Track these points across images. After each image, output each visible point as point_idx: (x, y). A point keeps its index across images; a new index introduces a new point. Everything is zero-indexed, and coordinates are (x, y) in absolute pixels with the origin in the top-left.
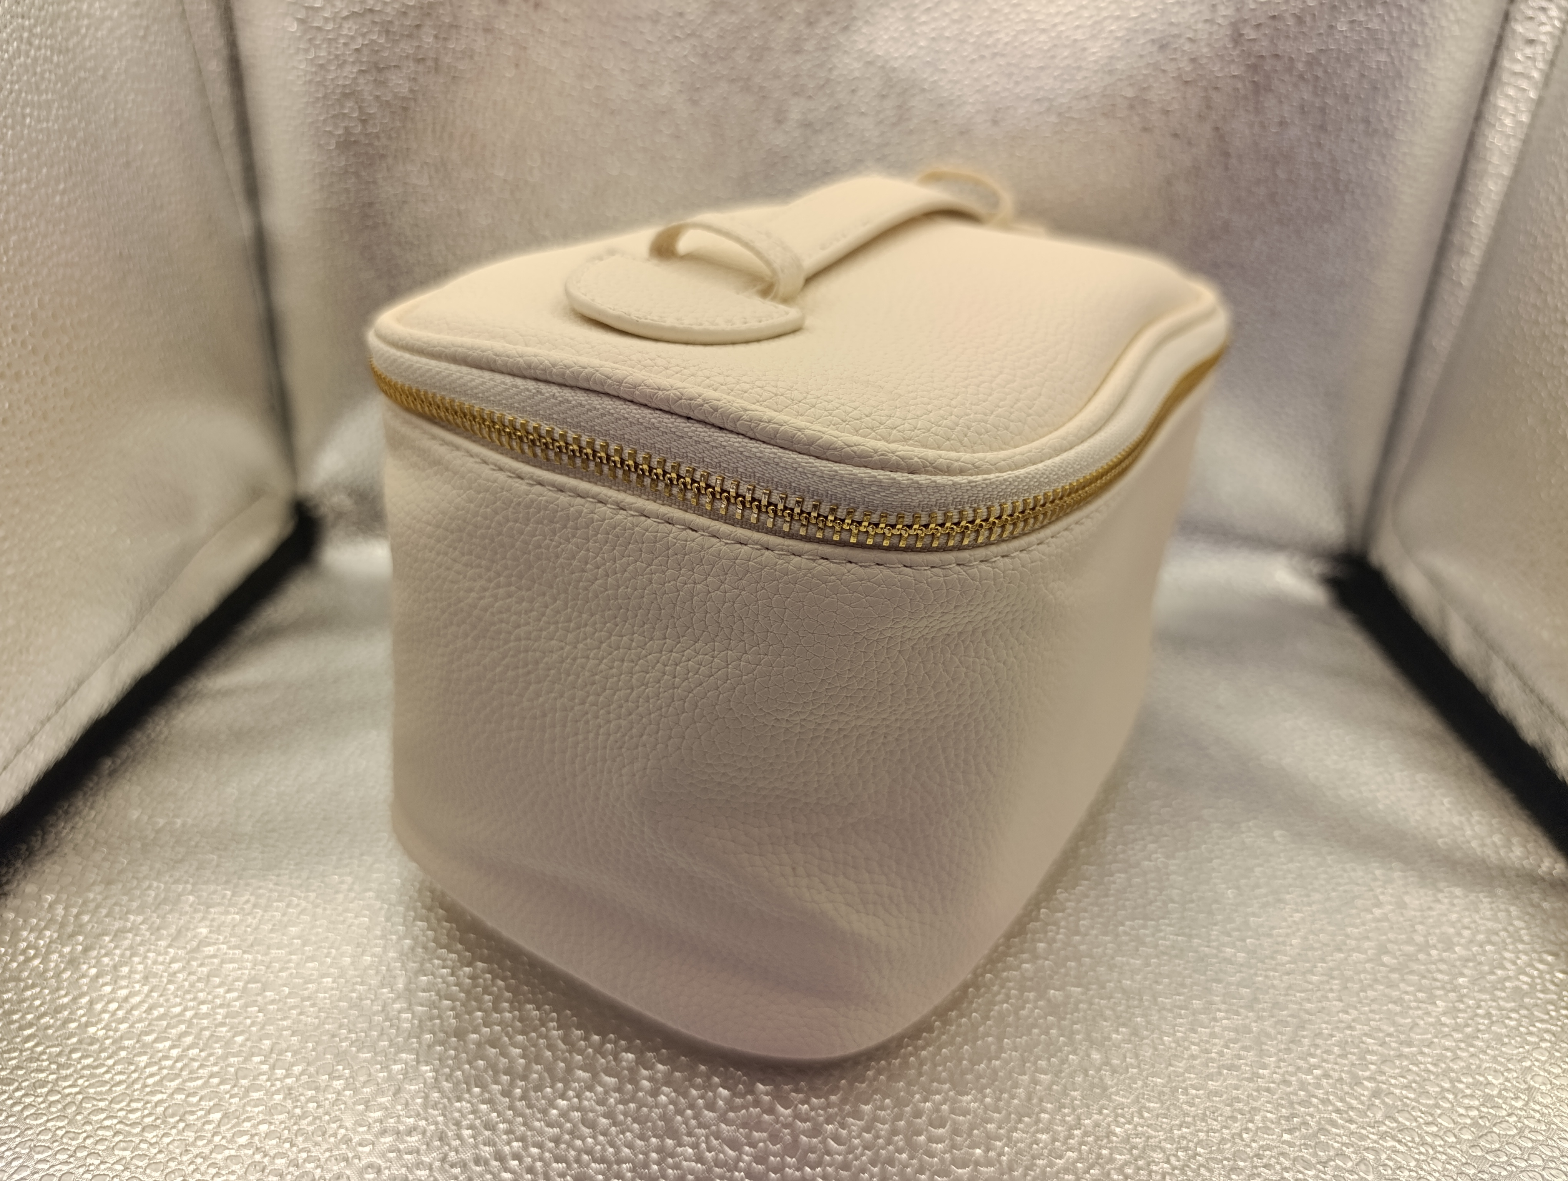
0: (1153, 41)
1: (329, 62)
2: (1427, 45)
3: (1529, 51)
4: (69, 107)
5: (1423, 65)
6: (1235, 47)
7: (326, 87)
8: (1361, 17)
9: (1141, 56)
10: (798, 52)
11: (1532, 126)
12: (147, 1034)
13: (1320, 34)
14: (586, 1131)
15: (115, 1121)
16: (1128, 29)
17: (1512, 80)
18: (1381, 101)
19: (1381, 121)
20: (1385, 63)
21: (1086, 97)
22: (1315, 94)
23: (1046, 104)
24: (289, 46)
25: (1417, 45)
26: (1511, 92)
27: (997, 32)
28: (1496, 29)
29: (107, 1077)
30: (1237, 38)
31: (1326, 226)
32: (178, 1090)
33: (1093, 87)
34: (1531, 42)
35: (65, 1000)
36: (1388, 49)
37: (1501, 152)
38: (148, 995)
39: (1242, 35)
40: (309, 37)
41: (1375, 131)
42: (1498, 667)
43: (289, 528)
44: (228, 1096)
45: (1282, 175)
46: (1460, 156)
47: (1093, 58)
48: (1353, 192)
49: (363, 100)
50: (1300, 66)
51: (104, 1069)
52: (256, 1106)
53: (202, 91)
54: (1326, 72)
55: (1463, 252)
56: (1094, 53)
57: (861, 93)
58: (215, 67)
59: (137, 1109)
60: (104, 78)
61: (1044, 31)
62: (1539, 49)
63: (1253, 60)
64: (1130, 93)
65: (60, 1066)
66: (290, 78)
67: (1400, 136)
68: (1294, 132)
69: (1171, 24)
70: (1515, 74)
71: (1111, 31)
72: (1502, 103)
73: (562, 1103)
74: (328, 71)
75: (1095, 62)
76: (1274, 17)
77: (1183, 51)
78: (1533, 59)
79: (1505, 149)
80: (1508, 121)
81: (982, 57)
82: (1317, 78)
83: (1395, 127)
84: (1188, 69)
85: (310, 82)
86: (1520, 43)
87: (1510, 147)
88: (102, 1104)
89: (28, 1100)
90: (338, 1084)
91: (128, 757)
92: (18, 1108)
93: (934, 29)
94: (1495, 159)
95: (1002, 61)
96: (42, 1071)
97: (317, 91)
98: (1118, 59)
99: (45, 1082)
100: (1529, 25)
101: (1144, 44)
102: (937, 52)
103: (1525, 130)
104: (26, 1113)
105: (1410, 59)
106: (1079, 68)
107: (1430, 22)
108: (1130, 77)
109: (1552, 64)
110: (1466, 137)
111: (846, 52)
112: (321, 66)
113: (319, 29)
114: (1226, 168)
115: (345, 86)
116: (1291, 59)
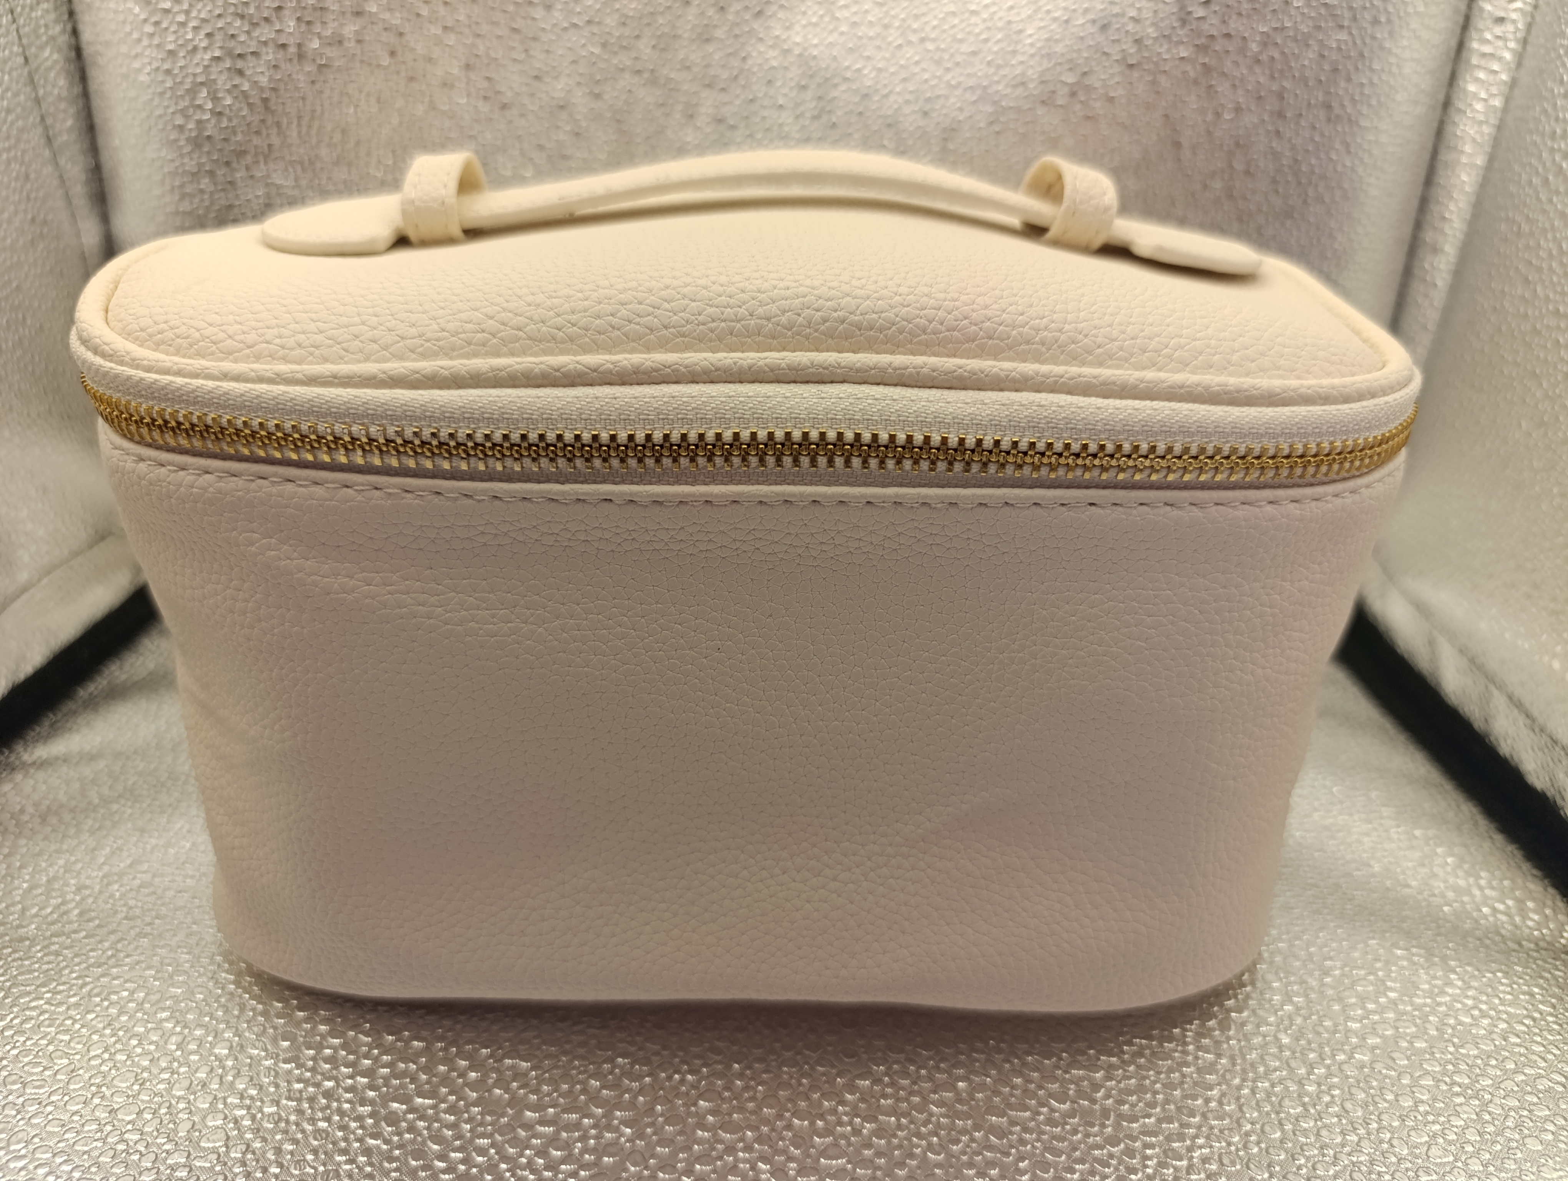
0: (1094, 22)
1: (179, 48)
2: (1389, 21)
3: (1498, 30)
5: (1387, 45)
6: (1182, 27)
7: (173, 75)
9: (1082, 38)
10: (708, 40)
11: (1505, 109)
13: (1274, 11)
16: (1065, 9)
17: (1483, 63)
18: (1343, 84)
19: (1343, 106)
20: (1346, 42)
21: (1023, 84)
22: (1272, 77)
23: (979, 92)
25: (1379, 23)
26: (1482, 75)
28: (1463, 7)
30: (1184, 16)
33: (1030, 72)
34: (1501, 20)
36: (1349, 27)
37: (1474, 140)
39: (1190, 13)
41: (1338, 117)
46: (1430, 146)
48: (1316, 186)
49: (217, 90)
50: (1254, 47)
54: (1282, 53)
55: (1436, 250)
56: (1030, 36)
57: (779, 84)
62: (1510, 28)
63: (1203, 40)
64: (1070, 79)
66: (134, 65)
67: (1364, 123)
68: (1249, 119)
69: (1112, 2)
70: (1484, 55)
71: (1048, 12)
72: (1472, 88)
74: (176, 58)
75: (1032, 45)
77: (1127, 32)
78: (1504, 38)
79: (1478, 138)
80: (1479, 106)
81: (910, 43)
82: (1273, 60)
83: (1360, 113)
84: (1132, 51)
85: (157, 70)
86: (1489, 23)
87: (1482, 134)
93: (856, 13)
94: (1468, 148)
95: (930, 46)
97: (164, 81)
98: (1057, 41)
100: (1496, 2)
101: (1083, 25)
102: (860, 38)
103: (1499, 114)
105: (1374, 38)
106: (1014, 52)
108: (1070, 61)
109: (1525, 42)
110: (1435, 125)
111: (761, 40)
112: (170, 53)
114: (1179, 161)
115: (196, 75)
116: (1244, 38)
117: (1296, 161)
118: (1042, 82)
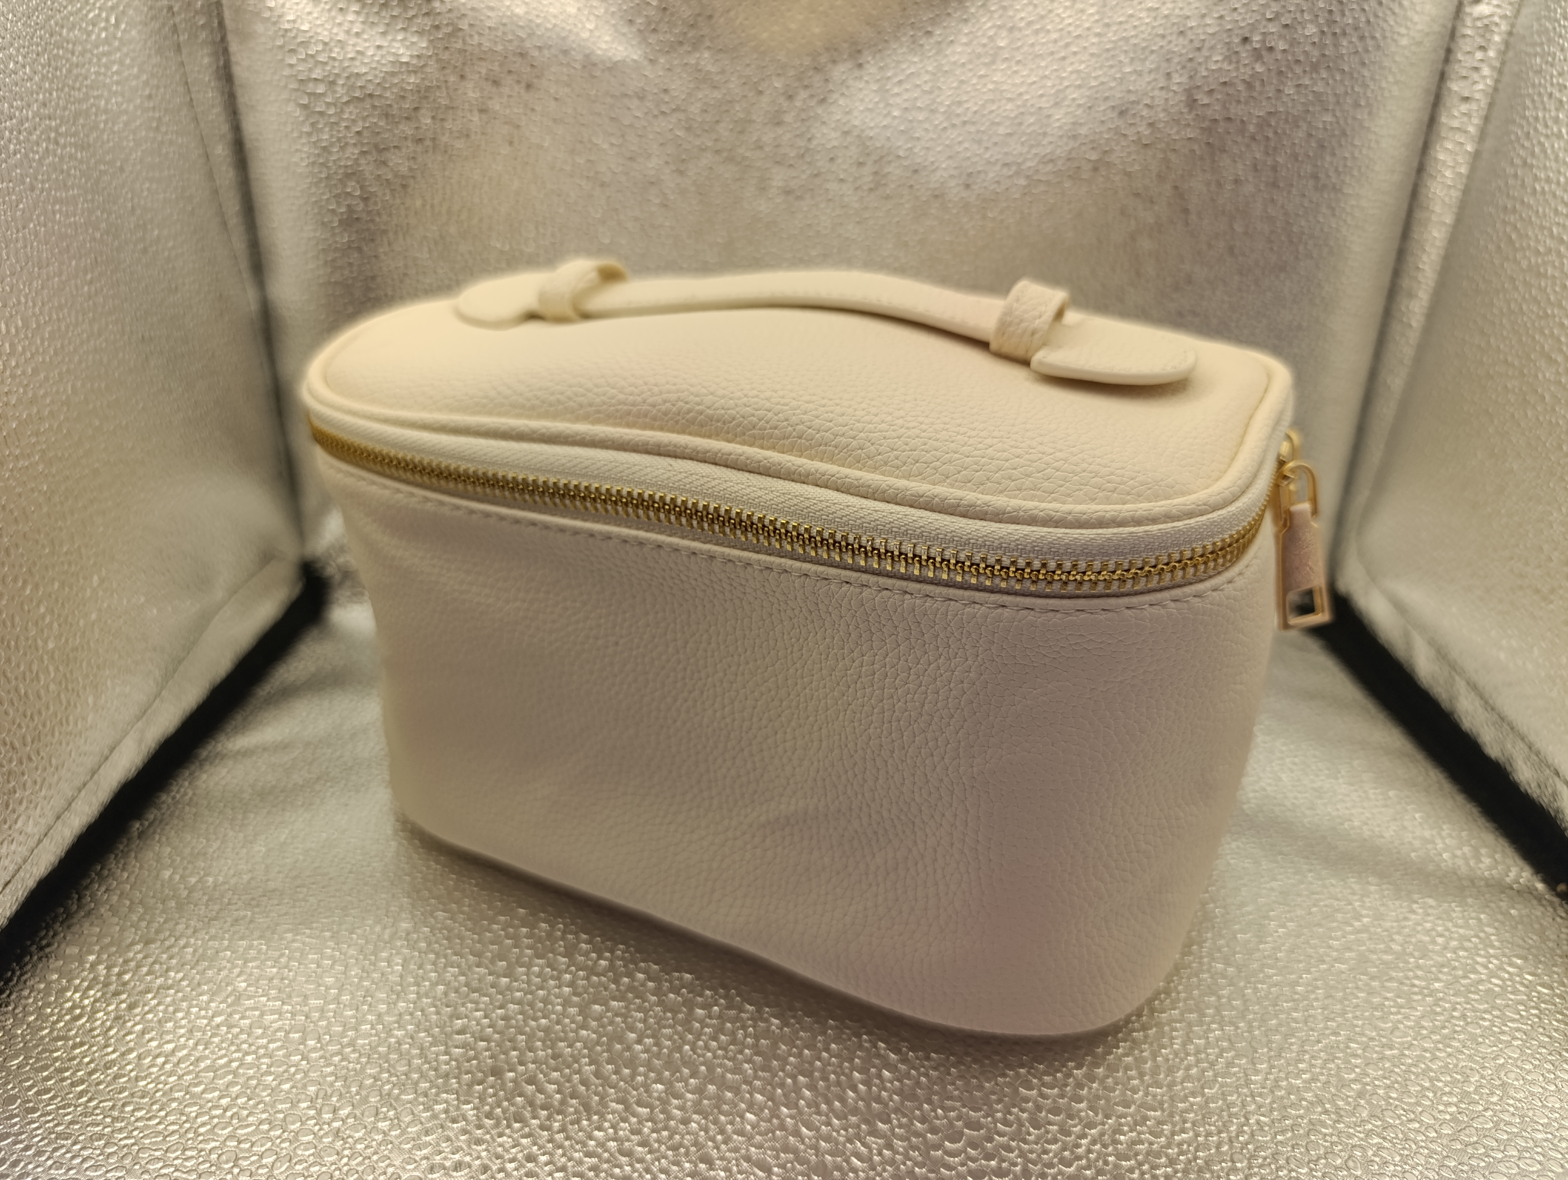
0: (1113, 107)
1: (332, 144)
2: (1369, 105)
3: (1464, 108)
4: (93, 200)
5: (1366, 125)
6: (1190, 112)
7: (328, 167)
8: (1307, 81)
9: (1103, 122)
10: (779, 124)
11: (1470, 177)
12: (197, 1085)
13: (1269, 98)
14: (624, 1159)
15: (172, 1169)
16: (1088, 97)
17: (1450, 135)
18: (1328, 158)
19: (1328, 176)
20: (1331, 123)
21: (1052, 161)
22: (1267, 154)
23: (1014, 168)
24: (292, 131)
25: (1360, 105)
26: (1450, 146)
27: (967, 101)
28: (1434, 88)
29: (162, 1127)
30: (1192, 103)
31: (1282, 276)
32: (231, 1137)
33: (1058, 151)
34: (1466, 99)
35: (114, 1056)
36: (1333, 110)
37: (1443, 201)
38: (195, 1048)
39: (1196, 100)
40: (312, 121)
41: (1324, 186)
42: (1461, 686)
43: (297, 591)
44: (278, 1141)
45: (1238, 227)
46: (1405, 206)
47: (1057, 124)
48: (1306, 244)
49: (365, 179)
50: (1252, 128)
51: (157, 1120)
52: (306, 1149)
53: (210, 175)
54: (1276, 133)
55: (1411, 295)
56: (1058, 120)
57: (840, 161)
58: (221, 151)
59: (192, 1157)
60: (122, 169)
61: (1010, 100)
62: (1474, 106)
63: (1206, 124)
64: (1094, 156)
65: (115, 1119)
66: (294, 160)
67: (1346, 190)
68: (1248, 189)
69: (1129, 91)
70: (1452, 128)
71: (1074, 99)
72: (1441, 156)
73: (598, 1134)
74: (330, 153)
75: (1060, 128)
76: (1225, 83)
77: (1142, 116)
78: (1468, 115)
79: (1447, 199)
80: (1448, 173)
81: (954, 126)
82: (1267, 139)
83: (1343, 182)
84: (1146, 133)
85: (314, 163)
86: (1456, 101)
87: (1451, 197)
88: (157, 1154)
89: (86, 1153)
90: (383, 1125)
91: (155, 819)
92: (78, 1161)
93: (906, 100)
94: (1438, 209)
95: (972, 129)
96: (98, 1125)
97: (320, 172)
98: (1081, 124)
99: (100, 1136)
100: (1462, 84)
101: (1105, 110)
102: (911, 121)
103: (1464, 180)
104: (86, 1166)
105: (1354, 118)
106: (1045, 134)
107: (1371, 84)
108: (1092, 141)
109: (1487, 119)
110: (1410, 188)
111: (824, 123)
112: (324, 149)
113: (321, 113)
114: (1187, 224)
115: (346, 167)
116: (1242, 121)
117: (1288, 223)
118: (1069, 159)
